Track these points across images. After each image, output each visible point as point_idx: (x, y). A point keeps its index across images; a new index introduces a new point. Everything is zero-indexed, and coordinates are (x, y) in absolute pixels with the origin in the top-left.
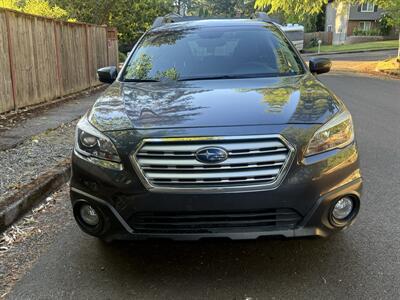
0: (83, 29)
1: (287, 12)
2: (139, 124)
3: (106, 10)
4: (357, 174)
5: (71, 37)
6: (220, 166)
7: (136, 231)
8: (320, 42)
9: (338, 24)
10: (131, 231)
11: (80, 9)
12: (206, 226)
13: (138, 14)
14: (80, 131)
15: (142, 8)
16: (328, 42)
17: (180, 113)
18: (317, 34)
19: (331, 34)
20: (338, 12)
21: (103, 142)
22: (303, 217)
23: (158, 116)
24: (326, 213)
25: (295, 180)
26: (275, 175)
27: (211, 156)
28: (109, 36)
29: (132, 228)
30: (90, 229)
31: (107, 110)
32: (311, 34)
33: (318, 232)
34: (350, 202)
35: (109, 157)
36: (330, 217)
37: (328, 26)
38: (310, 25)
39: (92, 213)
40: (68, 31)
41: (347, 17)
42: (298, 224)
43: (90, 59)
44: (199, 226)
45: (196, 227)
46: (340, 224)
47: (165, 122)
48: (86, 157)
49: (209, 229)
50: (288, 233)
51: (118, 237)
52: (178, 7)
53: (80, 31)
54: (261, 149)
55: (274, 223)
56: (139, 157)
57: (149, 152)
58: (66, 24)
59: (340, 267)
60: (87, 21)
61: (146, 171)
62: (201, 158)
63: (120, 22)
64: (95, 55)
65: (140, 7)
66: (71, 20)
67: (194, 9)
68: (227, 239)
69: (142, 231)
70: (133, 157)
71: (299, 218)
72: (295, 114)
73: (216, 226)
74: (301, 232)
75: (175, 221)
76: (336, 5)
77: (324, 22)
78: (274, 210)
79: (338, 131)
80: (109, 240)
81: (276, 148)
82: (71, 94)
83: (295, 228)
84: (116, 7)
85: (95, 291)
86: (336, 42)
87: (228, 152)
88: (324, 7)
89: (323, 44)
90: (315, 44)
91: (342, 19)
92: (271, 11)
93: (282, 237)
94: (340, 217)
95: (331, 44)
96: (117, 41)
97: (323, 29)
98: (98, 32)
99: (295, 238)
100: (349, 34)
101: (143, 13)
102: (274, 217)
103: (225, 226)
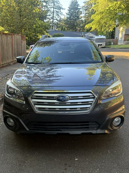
0: (11, 36)
1: (99, 30)
2: (33, 83)
3: (21, 27)
4: (123, 107)
5: (5, 40)
6: (66, 103)
7: (30, 129)
8: (112, 43)
9: (120, 36)
10: (28, 129)
11: (10, 27)
12: (59, 128)
13: (35, 29)
14: (8, 86)
15: (37, 27)
16: (116, 43)
17: (51, 79)
18: (111, 40)
19: (117, 40)
20: (120, 31)
21: (17, 91)
22: (100, 125)
23: (42, 80)
24: (110, 123)
25: (97, 109)
26: (89, 108)
27: (62, 99)
28: (22, 39)
29: (29, 128)
30: (11, 128)
31: (19, 76)
32: (108, 40)
33: (106, 132)
34: (120, 119)
35: (19, 98)
36: (111, 125)
37: (116, 36)
38: (108, 36)
39: (12, 121)
40: (4, 37)
41: (124, 33)
42: (98, 128)
43: (14, 49)
44: (57, 128)
45: (55, 128)
46: (116, 128)
47: (45, 83)
48: (10, 97)
49: (61, 130)
50: (94, 132)
51: (22, 132)
52: (53, 26)
53: (9, 37)
54: (83, 96)
55: (88, 128)
56: (32, 98)
57: (36, 96)
58: (4, 34)
59: (115, 146)
60: (13, 32)
61: (35, 104)
62: (58, 100)
63: (27, 33)
64: (16, 47)
65: (36, 26)
66: (6, 32)
67: (59, 27)
68: (68, 134)
69: (33, 130)
70: (30, 98)
71: (99, 126)
72: (99, 81)
73: (64, 128)
74: (99, 131)
75: (46, 126)
76: (120, 28)
77: (114, 35)
78: (88, 122)
79: (116, 89)
80: (18, 133)
81: (89, 96)
82: (5, 64)
83: (97, 129)
84: (26, 26)
85: (12, 154)
86: (119, 44)
87: (69, 97)
88: (114, 29)
89: (114, 44)
90: (110, 44)
91: (122, 34)
92: (92, 30)
93: (91, 134)
94: (116, 125)
95: (117, 44)
96: (25, 41)
97: (114, 38)
98: (18, 37)
99: (97, 134)
100: (125, 40)
101: (37, 29)
102: (88, 125)
103: (67, 128)
